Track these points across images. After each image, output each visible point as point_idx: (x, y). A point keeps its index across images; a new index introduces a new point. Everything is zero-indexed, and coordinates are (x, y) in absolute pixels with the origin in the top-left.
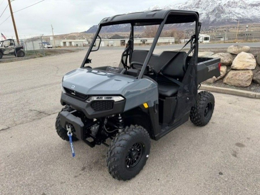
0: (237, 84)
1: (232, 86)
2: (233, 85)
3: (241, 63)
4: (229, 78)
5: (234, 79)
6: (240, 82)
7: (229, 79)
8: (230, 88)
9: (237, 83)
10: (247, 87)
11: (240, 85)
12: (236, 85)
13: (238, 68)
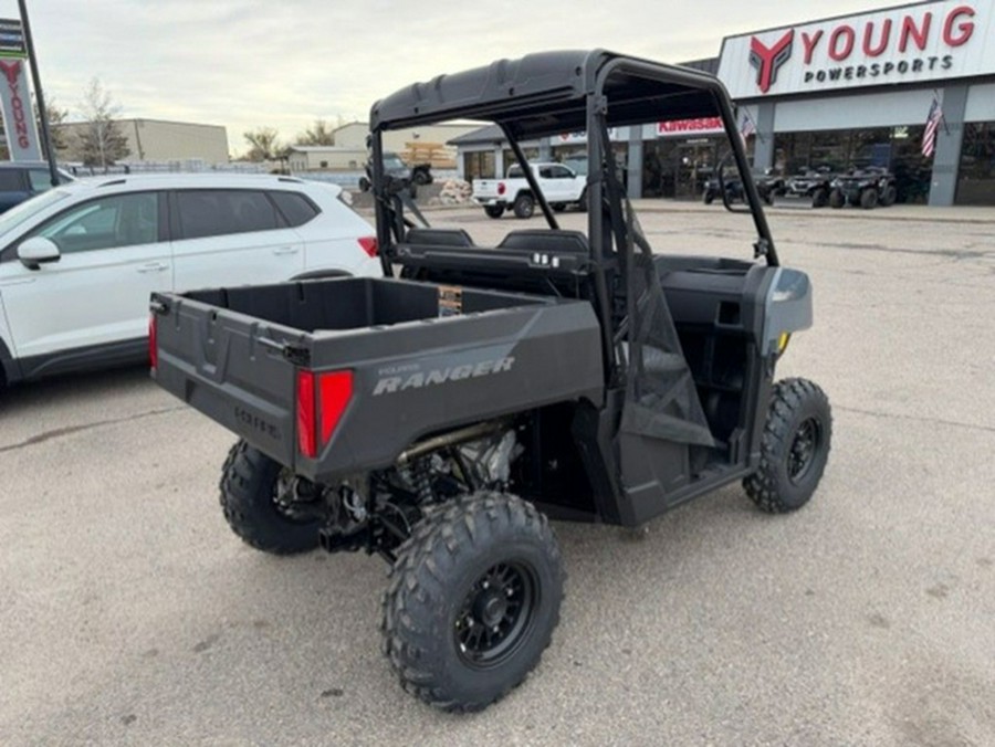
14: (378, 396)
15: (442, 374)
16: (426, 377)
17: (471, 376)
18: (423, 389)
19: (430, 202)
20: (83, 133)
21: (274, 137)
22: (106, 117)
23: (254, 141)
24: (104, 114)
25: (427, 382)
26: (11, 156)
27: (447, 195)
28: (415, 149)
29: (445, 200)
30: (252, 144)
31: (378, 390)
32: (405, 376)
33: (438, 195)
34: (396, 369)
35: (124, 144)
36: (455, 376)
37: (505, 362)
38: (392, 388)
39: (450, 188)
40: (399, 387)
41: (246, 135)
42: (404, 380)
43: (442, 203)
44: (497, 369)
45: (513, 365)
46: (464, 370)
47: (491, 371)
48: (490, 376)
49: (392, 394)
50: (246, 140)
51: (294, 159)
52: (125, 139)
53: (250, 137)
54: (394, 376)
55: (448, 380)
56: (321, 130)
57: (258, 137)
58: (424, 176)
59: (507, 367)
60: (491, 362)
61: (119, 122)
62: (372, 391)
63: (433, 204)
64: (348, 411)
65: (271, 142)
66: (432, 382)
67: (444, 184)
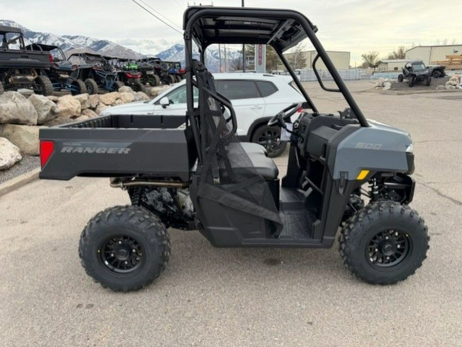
14: (63, 153)
15: (92, 149)
16: (84, 149)
17: (106, 153)
18: (82, 154)
19: (437, 88)
20: (289, 58)
21: (376, 56)
22: (300, 50)
23: (365, 58)
24: (299, 49)
25: (85, 152)
26: (255, 68)
27: (450, 84)
28: (452, 59)
29: (448, 87)
30: (365, 60)
31: (63, 150)
32: (75, 147)
33: (444, 85)
34: (71, 143)
35: (304, 62)
36: (98, 151)
37: (125, 150)
38: (69, 151)
39: (453, 80)
40: (72, 151)
41: (363, 56)
42: (74, 149)
43: (445, 89)
44: (120, 152)
45: (129, 152)
46: (103, 150)
47: (117, 153)
48: (116, 155)
49: (69, 153)
50: (362, 58)
51: (380, 66)
52: (305, 60)
53: (364, 57)
54: (69, 146)
55: (94, 152)
56: (401, 51)
57: (368, 56)
58: (440, 73)
59: (126, 152)
60: (117, 149)
61: (304, 52)
62: (61, 150)
63: (439, 89)
64: (51, 156)
65: (374, 59)
66: (87, 152)
67: (450, 77)
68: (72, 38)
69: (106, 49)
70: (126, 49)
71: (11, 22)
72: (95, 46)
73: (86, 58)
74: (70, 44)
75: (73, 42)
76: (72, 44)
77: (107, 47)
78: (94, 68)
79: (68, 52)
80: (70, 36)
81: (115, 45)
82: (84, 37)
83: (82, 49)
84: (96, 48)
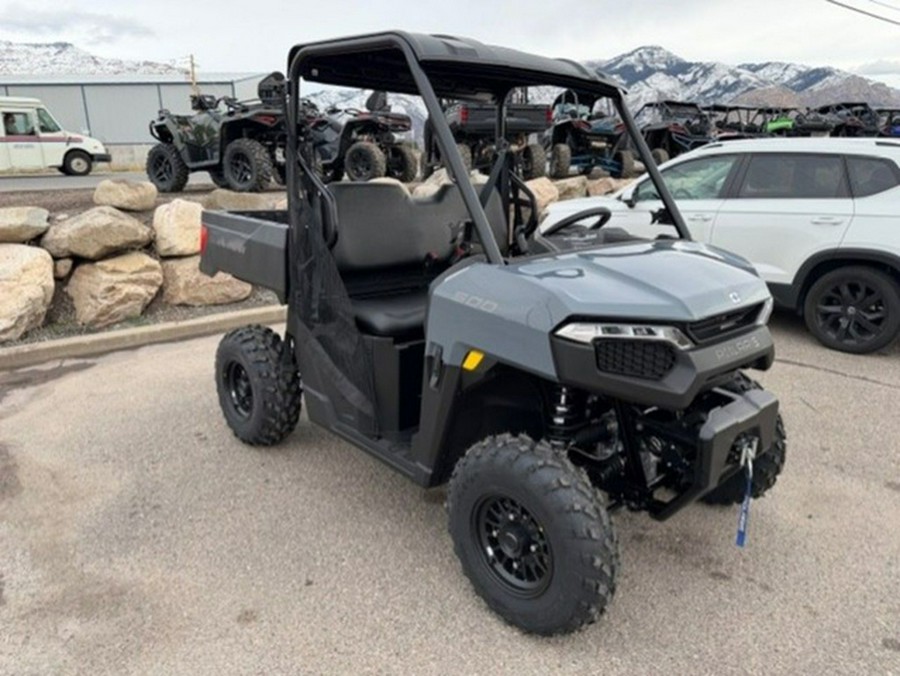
0: (221, 297)
1: (207, 306)
2: (208, 302)
3: (188, 232)
4: (190, 285)
5: (204, 285)
6: (228, 289)
7: (193, 287)
8: (206, 314)
9: (218, 295)
10: (246, 298)
11: (228, 297)
12: (219, 302)
13: (188, 252)
68: (754, 69)
69: (821, 86)
70: (870, 84)
71: (655, 48)
72: (800, 82)
73: (664, 110)
74: (750, 81)
75: (756, 77)
76: (754, 79)
77: (827, 81)
78: (672, 129)
79: (741, 96)
80: (752, 65)
81: (846, 77)
82: (781, 64)
83: (770, 89)
84: (800, 85)
